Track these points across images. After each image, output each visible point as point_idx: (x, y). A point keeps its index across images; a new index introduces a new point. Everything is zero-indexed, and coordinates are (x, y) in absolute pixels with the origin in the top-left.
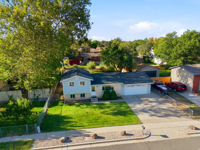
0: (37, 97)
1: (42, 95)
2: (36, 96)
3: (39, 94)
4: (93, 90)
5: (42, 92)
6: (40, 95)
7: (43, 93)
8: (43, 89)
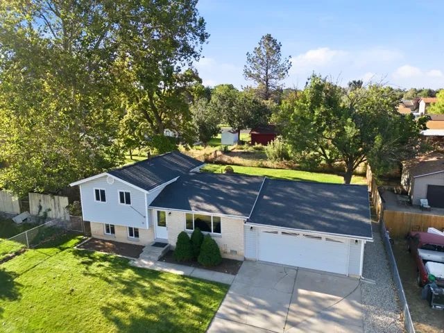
0: (45, 214)
1: (53, 210)
2: (43, 210)
3: (48, 208)
4: (162, 223)
5: (55, 204)
6: (50, 210)
7: (55, 208)
8: (56, 197)
